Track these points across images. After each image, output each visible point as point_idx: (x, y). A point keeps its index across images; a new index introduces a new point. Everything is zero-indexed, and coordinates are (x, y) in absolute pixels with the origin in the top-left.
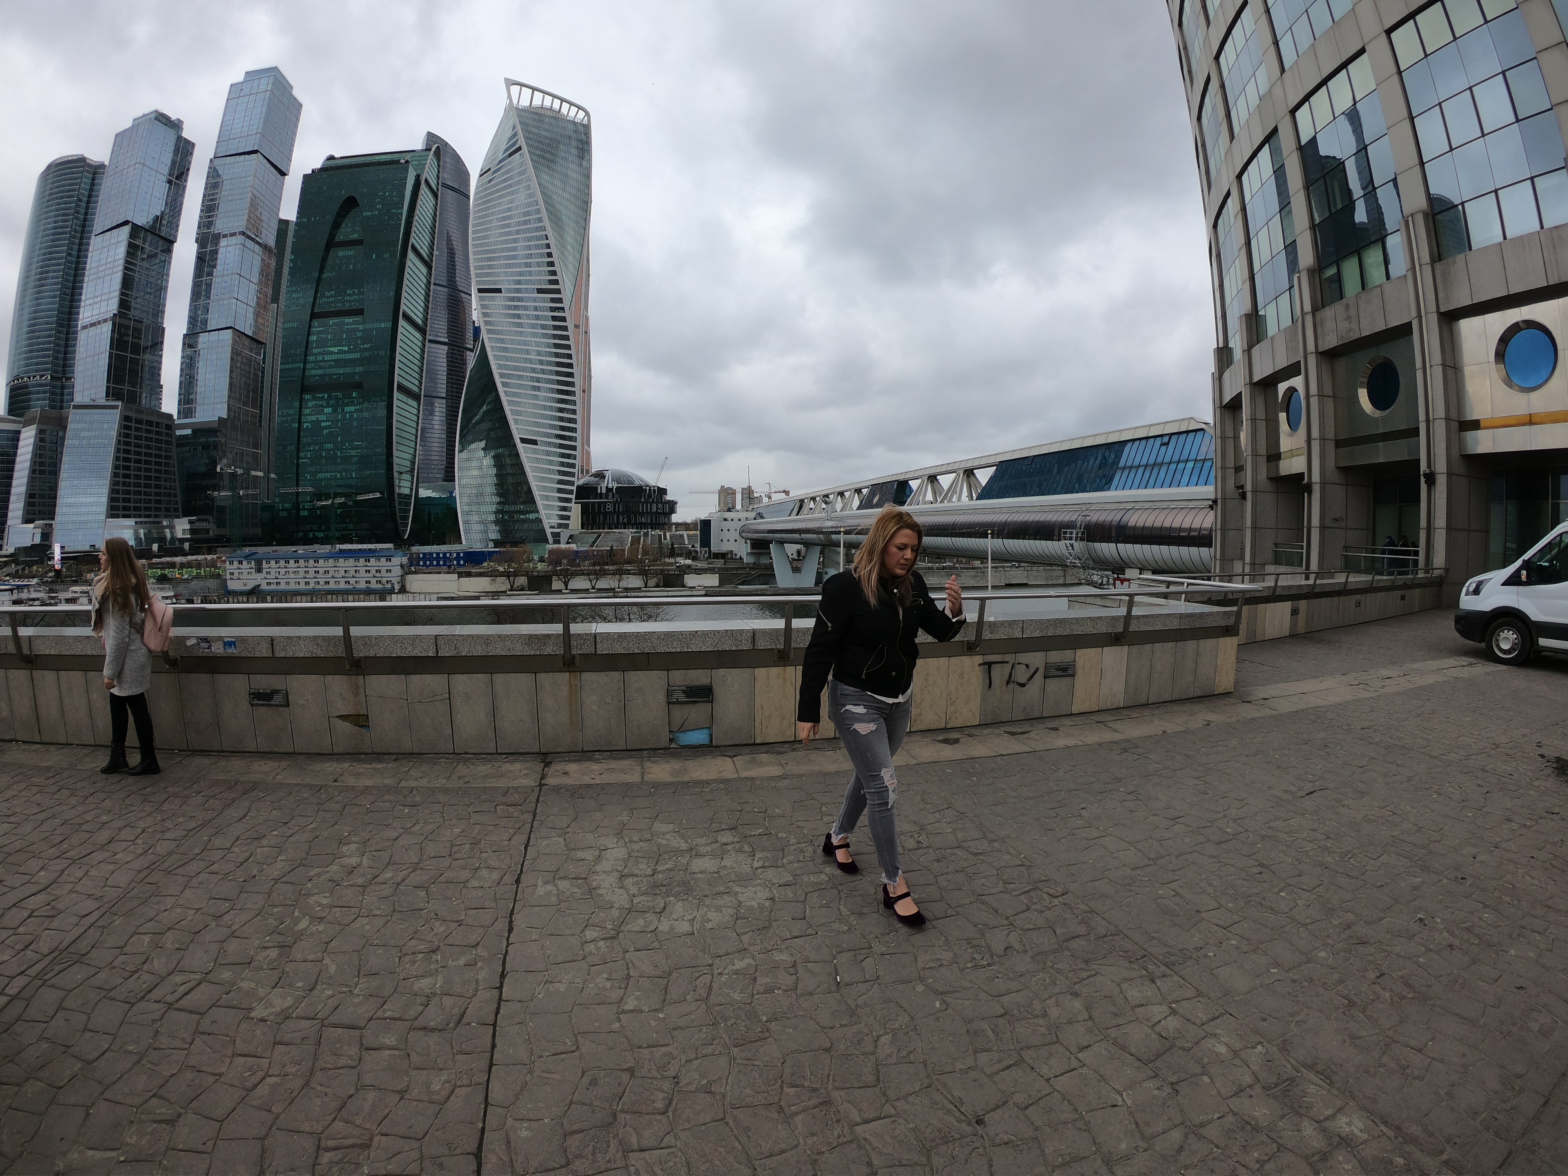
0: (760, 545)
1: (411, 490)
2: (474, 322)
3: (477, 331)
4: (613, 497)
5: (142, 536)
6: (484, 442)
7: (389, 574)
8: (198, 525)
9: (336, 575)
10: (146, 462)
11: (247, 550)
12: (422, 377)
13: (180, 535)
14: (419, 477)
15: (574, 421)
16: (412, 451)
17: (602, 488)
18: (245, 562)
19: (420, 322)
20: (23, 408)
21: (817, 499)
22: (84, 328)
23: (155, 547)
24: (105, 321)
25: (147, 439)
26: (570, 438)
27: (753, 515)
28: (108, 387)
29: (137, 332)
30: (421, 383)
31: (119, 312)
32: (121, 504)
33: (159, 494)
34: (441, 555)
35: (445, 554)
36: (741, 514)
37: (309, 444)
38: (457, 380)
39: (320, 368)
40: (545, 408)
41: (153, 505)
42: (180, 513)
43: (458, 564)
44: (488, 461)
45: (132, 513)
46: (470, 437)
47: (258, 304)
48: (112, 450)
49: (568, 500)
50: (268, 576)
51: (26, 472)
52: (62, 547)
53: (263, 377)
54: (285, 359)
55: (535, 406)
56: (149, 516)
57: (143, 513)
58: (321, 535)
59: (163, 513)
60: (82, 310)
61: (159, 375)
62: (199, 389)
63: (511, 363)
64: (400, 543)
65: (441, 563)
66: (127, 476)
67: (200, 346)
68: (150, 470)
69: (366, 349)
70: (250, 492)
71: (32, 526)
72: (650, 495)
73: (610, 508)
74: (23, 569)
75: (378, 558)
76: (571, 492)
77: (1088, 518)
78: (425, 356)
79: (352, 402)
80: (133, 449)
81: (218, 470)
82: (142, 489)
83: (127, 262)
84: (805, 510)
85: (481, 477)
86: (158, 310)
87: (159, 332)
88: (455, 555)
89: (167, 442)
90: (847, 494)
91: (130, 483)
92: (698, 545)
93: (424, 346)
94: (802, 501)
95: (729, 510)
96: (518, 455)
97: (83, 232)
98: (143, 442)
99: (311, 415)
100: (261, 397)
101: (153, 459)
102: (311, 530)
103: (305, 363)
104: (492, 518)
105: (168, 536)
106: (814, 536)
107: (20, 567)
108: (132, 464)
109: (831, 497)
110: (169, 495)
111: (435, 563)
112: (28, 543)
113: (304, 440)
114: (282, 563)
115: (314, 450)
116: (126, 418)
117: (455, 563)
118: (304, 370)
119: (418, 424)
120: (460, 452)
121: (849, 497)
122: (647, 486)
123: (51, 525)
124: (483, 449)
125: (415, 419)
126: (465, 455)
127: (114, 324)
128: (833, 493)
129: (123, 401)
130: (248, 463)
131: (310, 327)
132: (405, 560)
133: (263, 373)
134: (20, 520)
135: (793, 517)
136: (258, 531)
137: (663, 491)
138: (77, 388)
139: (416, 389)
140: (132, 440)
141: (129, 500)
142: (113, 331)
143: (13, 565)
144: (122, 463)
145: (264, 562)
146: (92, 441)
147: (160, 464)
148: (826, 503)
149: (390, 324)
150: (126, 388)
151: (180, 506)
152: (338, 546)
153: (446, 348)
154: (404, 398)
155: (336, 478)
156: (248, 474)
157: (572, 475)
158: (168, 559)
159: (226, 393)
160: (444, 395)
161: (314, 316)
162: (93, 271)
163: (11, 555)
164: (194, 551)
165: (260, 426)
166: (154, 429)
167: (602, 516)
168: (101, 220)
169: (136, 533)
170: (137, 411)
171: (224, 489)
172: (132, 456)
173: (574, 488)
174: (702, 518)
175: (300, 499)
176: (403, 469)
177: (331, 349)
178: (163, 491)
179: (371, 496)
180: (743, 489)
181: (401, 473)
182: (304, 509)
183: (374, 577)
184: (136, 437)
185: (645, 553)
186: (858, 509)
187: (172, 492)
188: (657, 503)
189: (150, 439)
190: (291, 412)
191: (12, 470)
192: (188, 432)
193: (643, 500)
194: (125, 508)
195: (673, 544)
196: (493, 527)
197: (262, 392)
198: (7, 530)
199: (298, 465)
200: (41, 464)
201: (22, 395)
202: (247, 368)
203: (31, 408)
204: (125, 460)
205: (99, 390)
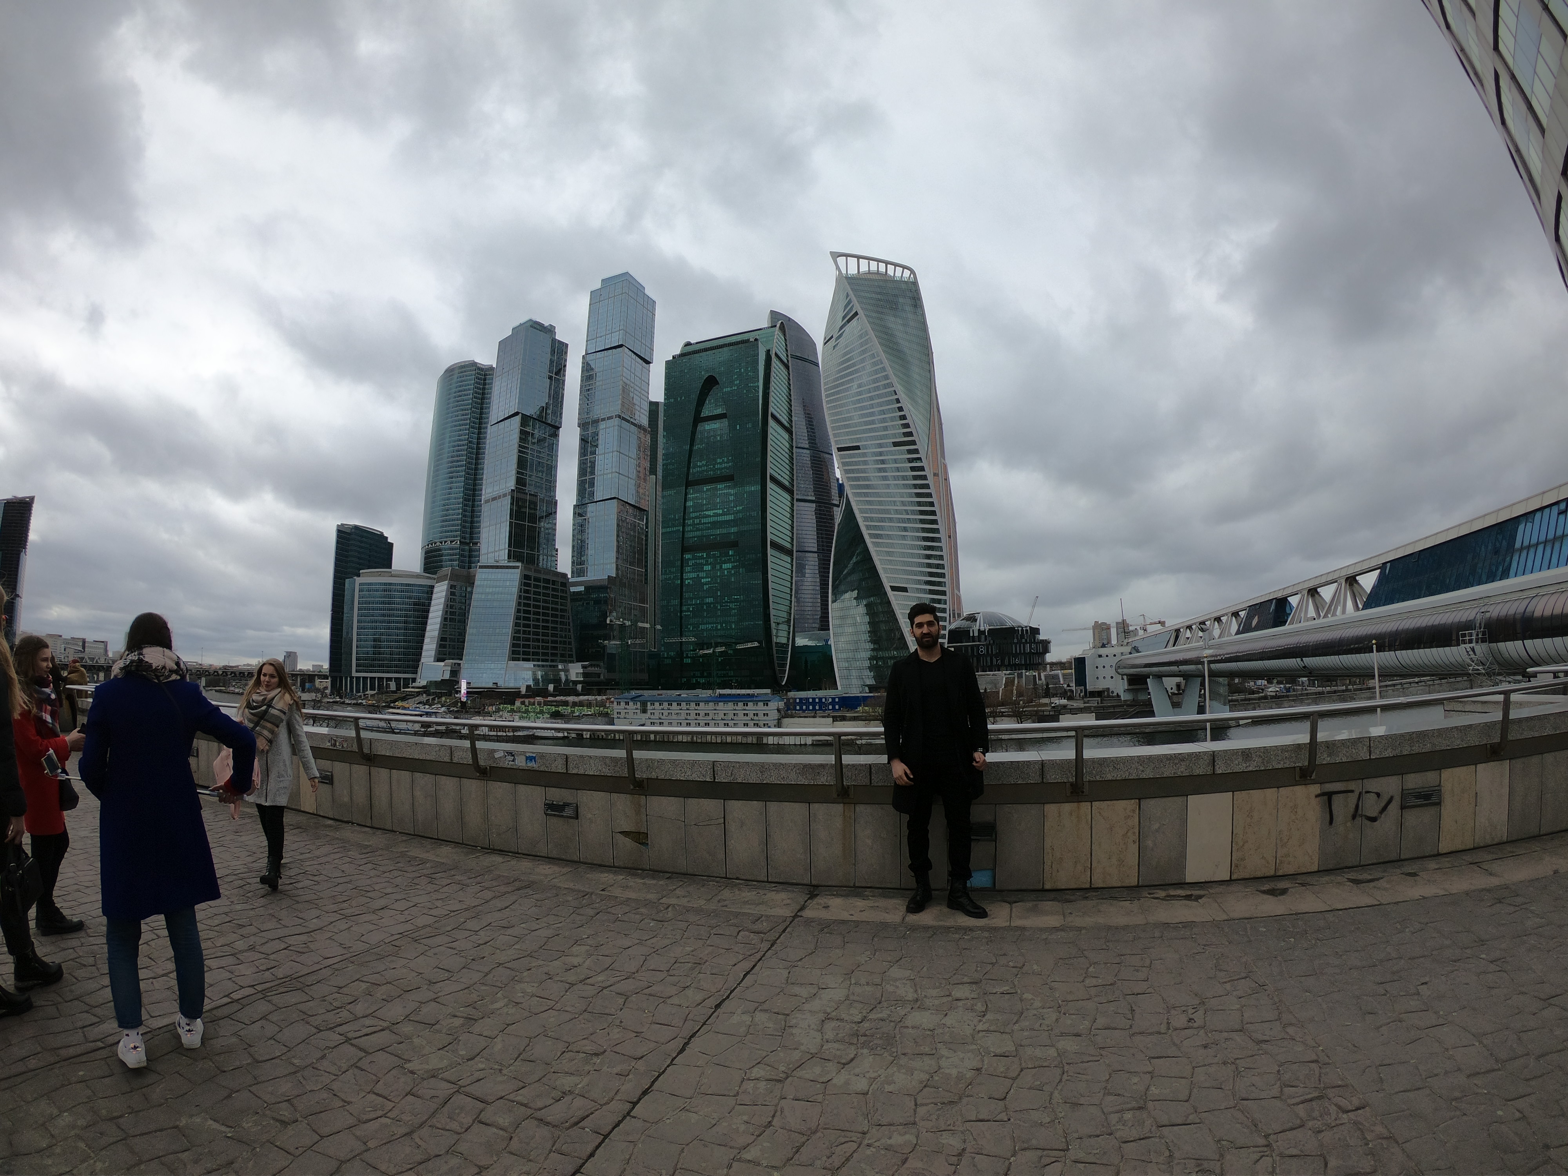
0: (1137, 681)
1: (788, 639)
2: (838, 480)
3: (841, 487)
4: (986, 639)
5: (540, 677)
6: (856, 592)
7: (764, 718)
8: (590, 670)
9: (716, 717)
10: (544, 614)
11: (633, 693)
12: (793, 534)
13: (573, 677)
14: (795, 626)
15: (942, 567)
16: (788, 603)
17: (975, 629)
18: (631, 703)
19: (787, 483)
20: (436, 567)
21: (1194, 627)
22: (487, 502)
23: (551, 687)
24: (505, 495)
25: (544, 595)
26: (939, 584)
27: (1128, 649)
28: (509, 551)
29: (533, 505)
30: (792, 539)
31: (517, 489)
32: (521, 649)
33: (556, 642)
34: (817, 700)
35: (820, 699)
36: (1116, 649)
37: (691, 599)
38: (826, 534)
39: (698, 530)
40: (912, 555)
41: (550, 651)
42: (575, 659)
43: (834, 709)
44: (862, 610)
45: (531, 657)
46: (842, 588)
47: (639, 477)
48: (514, 604)
50: (652, 717)
51: (439, 620)
52: (468, 683)
53: (647, 540)
54: (665, 524)
55: (903, 555)
56: (547, 661)
57: (541, 658)
58: (702, 681)
59: (559, 658)
60: (484, 487)
61: (555, 540)
62: (590, 552)
63: (876, 515)
64: (777, 688)
65: (817, 708)
66: (528, 626)
67: (588, 515)
68: (547, 621)
69: (739, 512)
70: (638, 641)
71: (442, 664)
72: (1022, 636)
73: (983, 650)
74: (433, 699)
75: (756, 703)
77: (1488, 615)
78: (795, 514)
79: (730, 559)
80: (532, 603)
81: (608, 622)
82: (541, 637)
83: (520, 446)
84: (1182, 639)
85: (855, 624)
86: (550, 486)
87: (552, 503)
88: (830, 700)
89: (563, 598)
90: (1224, 619)
91: (529, 631)
92: (1073, 684)
93: (793, 505)
94: (1178, 631)
95: (1103, 646)
96: (889, 603)
97: (480, 424)
98: (541, 597)
99: (693, 572)
100: (646, 558)
101: (550, 612)
102: (694, 676)
103: (684, 526)
104: (867, 664)
105: (563, 678)
106: (1192, 667)
107: (431, 698)
108: (532, 616)
109: (1208, 623)
110: (565, 643)
111: (811, 708)
112: (439, 678)
113: (686, 595)
114: (666, 705)
115: (696, 604)
116: (526, 577)
117: (830, 707)
118: (683, 532)
119: (792, 577)
120: (833, 602)
121: (1227, 621)
122: (1019, 627)
123: (459, 664)
124: (855, 599)
125: (789, 572)
126: (838, 604)
127: (512, 499)
128: (1210, 619)
129: (523, 562)
130: (635, 615)
131: (686, 495)
132: (781, 705)
133: (647, 536)
134: (432, 659)
135: (1170, 648)
136: (645, 676)
137: (1035, 631)
138: (482, 552)
139: (788, 546)
140: (532, 596)
141: (528, 646)
142: (512, 505)
143: (424, 695)
144: (522, 615)
145: (649, 704)
146: (496, 596)
147: (556, 616)
148: (1202, 630)
149: (759, 487)
150: (526, 551)
151: (574, 653)
152: (718, 691)
153: (814, 505)
154: (777, 554)
155: (717, 629)
156: (636, 626)
158: (562, 698)
159: (614, 554)
160: (816, 550)
161: (688, 484)
162: (491, 455)
163: (423, 687)
164: (585, 692)
165: (646, 583)
166: (551, 586)
167: (975, 659)
168: (496, 414)
169: (534, 674)
170: (536, 571)
171: (614, 638)
172: (532, 610)
173: (946, 633)
174: (1077, 656)
175: (684, 648)
176: (781, 620)
177: (707, 513)
178: (559, 639)
179: (749, 645)
180: (1117, 623)
181: (778, 624)
182: (687, 657)
183: (752, 720)
184: (535, 593)
185: (1020, 694)
186: (1236, 634)
187: (567, 640)
188: (1030, 643)
189: (547, 595)
190: (673, 570)
191: (427, 617)
192: (582, 588)
193: (1015, 641)
194: (524, 653)
195: (1047, 685)
196: (867, 673)
197: (647, 553)
198: (420, 666)
199: (681, 618)
200: (452, 613)
201: (435, 556)
202: (632, 533)
203: (442, 567)
204: (525, 612)
205: (502, 553)
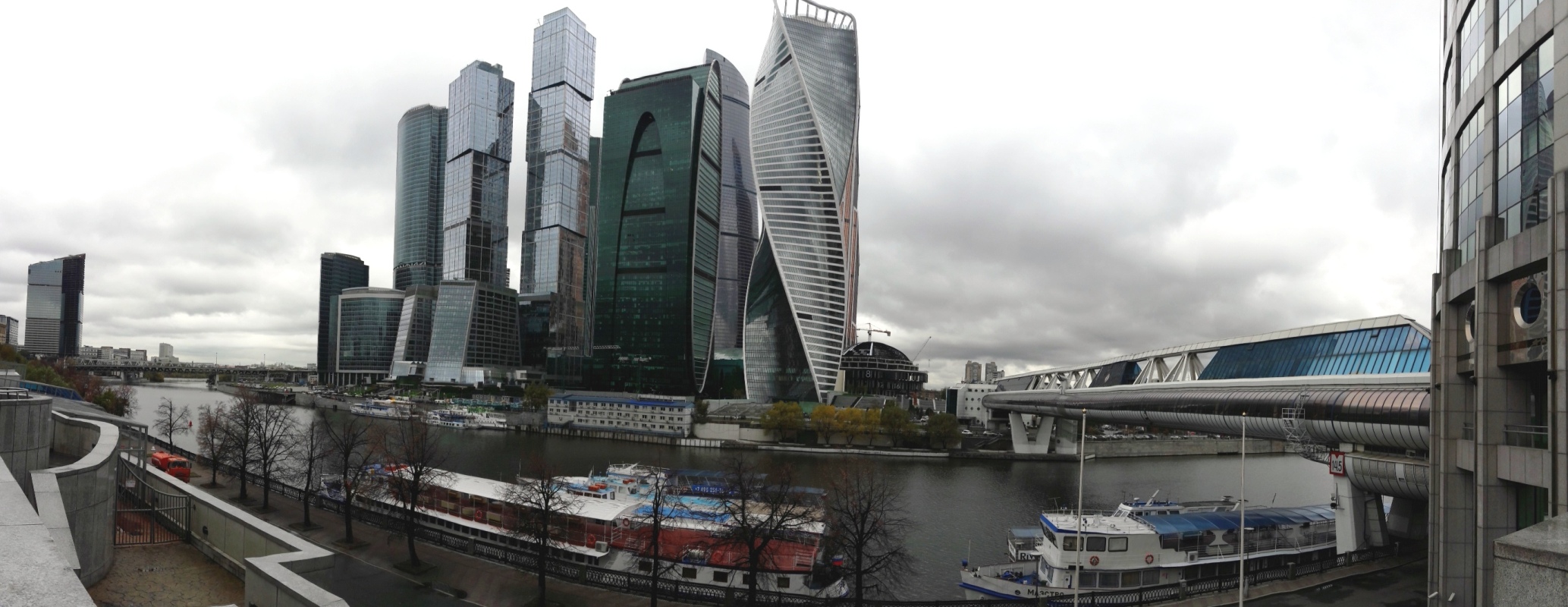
0: (1000, 414)
1: (707, 353)
5: (490, 377)
6: (766, 316)
7: (680, 422)
8: (533, 372)
9: (636, 418)
10: (496, 323)
11: (565, 393)
12: (716, 263)
13: (519, 378)
16: (708, 323)
18: (562, 402)
19: (713, 218)
20: (404, 284)
21: (1053, 375)
22: (447, 229)
23: (500, 385)
24: (462, 223)
25: (497, 307)
26: (839, 314)
27: (996, 387)
28: (466, 270)
29: (487, 230)
30: (716, 268)
31: (472, 217)
32: (476, 357)
33: (506, 347)
36: (984, 385)
38: (745, 265)
40: (819, 289)
41: (499, 355)
42: (520, 361)
44: (769, 332)
45: (483, 363)
46: (756, 311)
47: (579, 206)
48: (470, 314)
49: (835, 367)
50: (580, 414)
51: (408, 326)
52: (431, 379)
53: (585, 262)
54: (602, 247)
55: (811, 287)
56: (496, 365)
57: (491, 364)
58: (628, 385)
59: (507, 363)
60: (444, 217)
61: (506, 262)
62: (537, 272)
64: (693, 396)
67: (536, 240)
68: (498, 329)
70: (575, 349)
71: (410, 362)
73: (869, 375)
74: (403, 391)
75: (672, 407)
76: (837, 360)
77: (1307, 399)
78: (719, 245)
80: (486, 314)
81: (551, 331)
82: (493, 343)
83: (474, 180)
84: (1041, 385)
85: (764, 344)
86: (504, 216)
87: (504, 230)
89: (511, 310)
90: (1081, 373)
91: (483, 338)
93: (717, 237)
95: (974, 381)
96: (795, 328)
97: (439, 161)
98: (494, 309)
101: (501, 321)
102: (622, 380)
103: (617, 251)
104: (769, 378)
105: (511, 378)
106: (1049, 408)
107: (399, 390)
108: (485, 324)
109: (1067, 375)
110: (513, 348)
112: (407, 374)
114: (592, 405)
116: (481, 292)
118: (617, 256)
119: (714, 300)
120: (747, 323)
121: (1083, 376)
123: (424, 363)
124: (765, 322)
125: (711, 296)
126: (751, 326)
127: (468, 226)
128: (1068, 372)
129: (478, 279)
131: (621, 223)
132: (694, 410)
133: (585, 259)
134: (402, 358)
135: (1031, 389)
138: (445, 271)
139: (712, 273)
140: (486, 308)
141: (481, 354)
142: (468, 231)
143: (395, 388)
144: (477, 323)
145: (577, 403)
146: (456, 307)
147: (506, 325)
149: (687, 219)
150: (481, 271)
151: (520, 357)
152: (639, 395)
153: (737, 238)
154: (701, 280)
157: (840, 346)
159: (556, 274)
160: (735, 278)
161: (624, 214)
162: (449, 189)
163: (394, 381)
165: (584, 299)
166: (502, 300)
167: (863, 382)
168: (451, 151)
169: (485, 373)
170: (489, 287)
171: (555, 345)
172: (485, 319)
174: (951, 388)
176: (701, 338)
178: (508, 345)
180: (986, 364)
181: (698, 341)
183: (668, 423)
184: (488, 305)
186: (1090, 386)
187: (515, 346)
189: (499, 307)
191: (398, 325)
192: (529, 303)
194: (478, 360)
196: (769, 386)
198: (392, 363)
200: (419, 321)
201: (405, 275)
202: (572, 256)
203: (410, 284)
204: (479, 321)
205: (461, 272)
